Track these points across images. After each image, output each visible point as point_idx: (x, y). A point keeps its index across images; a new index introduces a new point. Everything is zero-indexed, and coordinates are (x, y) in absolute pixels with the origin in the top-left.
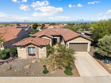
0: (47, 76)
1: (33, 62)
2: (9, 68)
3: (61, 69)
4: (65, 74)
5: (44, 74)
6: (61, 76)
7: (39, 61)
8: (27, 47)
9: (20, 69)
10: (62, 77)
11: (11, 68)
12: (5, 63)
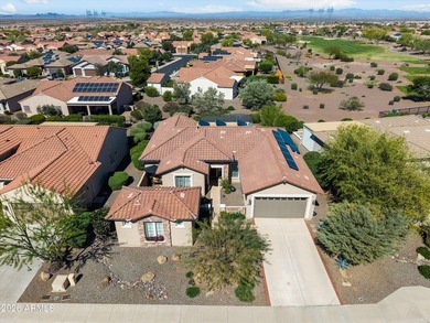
0: (196, 304)
1: (160, 260)
2: (106, 280)
3: (228, 283)
4: (237, 299)
5: (189, 299)
6: (228, 304)
7: (175, 259)
8: (142, 221)
9: (131, 283)
10: (230, 307)
11: (110, 279)
12: (89, 262)
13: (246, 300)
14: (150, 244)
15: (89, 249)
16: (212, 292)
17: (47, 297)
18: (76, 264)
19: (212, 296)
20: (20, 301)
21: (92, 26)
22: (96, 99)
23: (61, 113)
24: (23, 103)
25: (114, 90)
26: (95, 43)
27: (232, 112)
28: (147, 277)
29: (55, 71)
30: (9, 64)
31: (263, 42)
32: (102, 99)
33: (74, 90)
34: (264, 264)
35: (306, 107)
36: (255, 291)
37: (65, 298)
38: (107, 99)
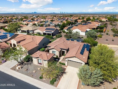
1: (39, 69)
3: (50, 79)
4: (49, 83)
5: (39, 79)
6: (47, 83)
8: (37, 58)
9: (31, 72)
11: (27, 70)
12: (26, 65)
13: (51, 84)
14: (39, 65)
15: (28, 63)
16: (45, 79)
17: (15, 70)
18: (24, 65)
19: (45, 80)
20: (11, 69)
21: (62, 16)
22: (49, 32)
23: (41, 34)
24: (35, 31)
25: (54, 30)
26: (59, 19)
27: (82, 39)
28: (34, 71)
29: (46, 25)
30: (38, 23)
31: (106, 21)
32: (50, 32)
33: (45, 30)
34: (62, 77)
35: (107, 40)
36: (55, 83)
37: (18, 71)
38: (51, 32)
